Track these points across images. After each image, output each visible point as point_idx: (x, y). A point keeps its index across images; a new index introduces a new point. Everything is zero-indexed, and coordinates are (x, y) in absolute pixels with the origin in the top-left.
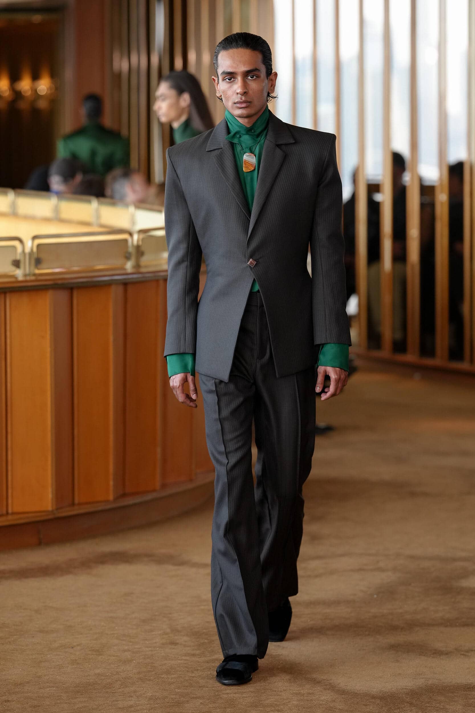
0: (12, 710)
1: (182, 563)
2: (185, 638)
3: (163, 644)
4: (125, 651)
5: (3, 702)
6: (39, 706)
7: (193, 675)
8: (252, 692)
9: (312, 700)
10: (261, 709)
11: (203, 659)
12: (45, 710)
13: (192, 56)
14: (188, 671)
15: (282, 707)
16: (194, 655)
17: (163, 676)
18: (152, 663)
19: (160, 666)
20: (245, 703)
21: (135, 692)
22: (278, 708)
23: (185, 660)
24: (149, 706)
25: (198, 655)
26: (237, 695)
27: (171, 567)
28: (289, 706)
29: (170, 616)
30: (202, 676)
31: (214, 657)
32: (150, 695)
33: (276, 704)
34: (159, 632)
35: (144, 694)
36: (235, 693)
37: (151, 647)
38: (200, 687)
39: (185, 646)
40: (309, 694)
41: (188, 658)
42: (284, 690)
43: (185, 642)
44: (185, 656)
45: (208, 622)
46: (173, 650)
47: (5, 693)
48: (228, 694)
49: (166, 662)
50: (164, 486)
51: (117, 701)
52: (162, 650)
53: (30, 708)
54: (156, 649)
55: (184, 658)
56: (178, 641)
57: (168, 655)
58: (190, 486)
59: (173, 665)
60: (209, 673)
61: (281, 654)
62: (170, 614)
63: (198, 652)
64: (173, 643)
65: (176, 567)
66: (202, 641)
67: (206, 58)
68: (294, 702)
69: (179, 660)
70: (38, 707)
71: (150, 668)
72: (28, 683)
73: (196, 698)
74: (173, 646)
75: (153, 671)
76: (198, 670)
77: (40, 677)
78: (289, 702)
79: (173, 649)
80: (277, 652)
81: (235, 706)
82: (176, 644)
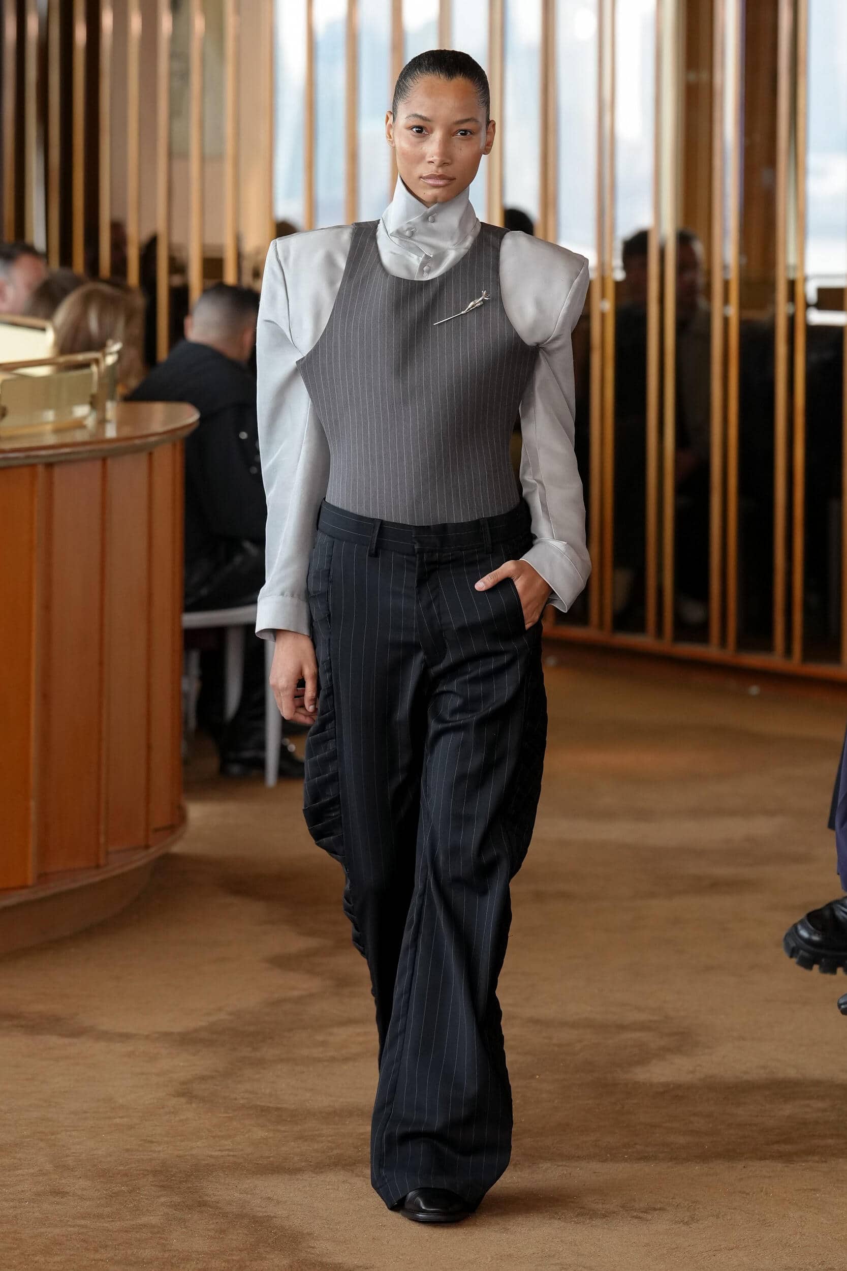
1: (79, 1033)
2: (83, 1183)
3: (38, 1194)
7: (98, 1256)
11: (118, 1225)
13: (107, 20)
14: (87, 1249)
16: (100, 1216)
17: (36, 1259)
18: (15, 1232)
19: (31, 1237)
23: (82, 1226)
25: (108, 1217)
27: (55, 1040)
29: (53, 1137)
30: (115, 1258)
31: (139, 1222)
34: (31, 1171)
37: (13, 1200)
39: (82, 1198)
41: (87, 1222)
43: (83, 1189)
44: (83, 1218)
45: (127, 1150)
46: (58, 1207)
49: (42, 1230)
50: (43, 877)
52: (35, 1205)
54: (23, 1204)
55: (79, 1222)
56: (67, 1189)
57: (47, 1217)
58: (95, 878)
59: (57, 1237)
60: (129, 1252)
61: (272, 1215)
62: (53, 1134)
63: (108, 1210)
64: (58, 1193)
65: (67, 1041)
66: (116, 1189)
67: (136, 23)
69: (70, 1226)
71: (11, 1243)
74: (57, 1199)
75: (16, 1249)
76: (106, 1246)
79: (58, 1204)
80: (265, 1212)
82: (63, 1194)
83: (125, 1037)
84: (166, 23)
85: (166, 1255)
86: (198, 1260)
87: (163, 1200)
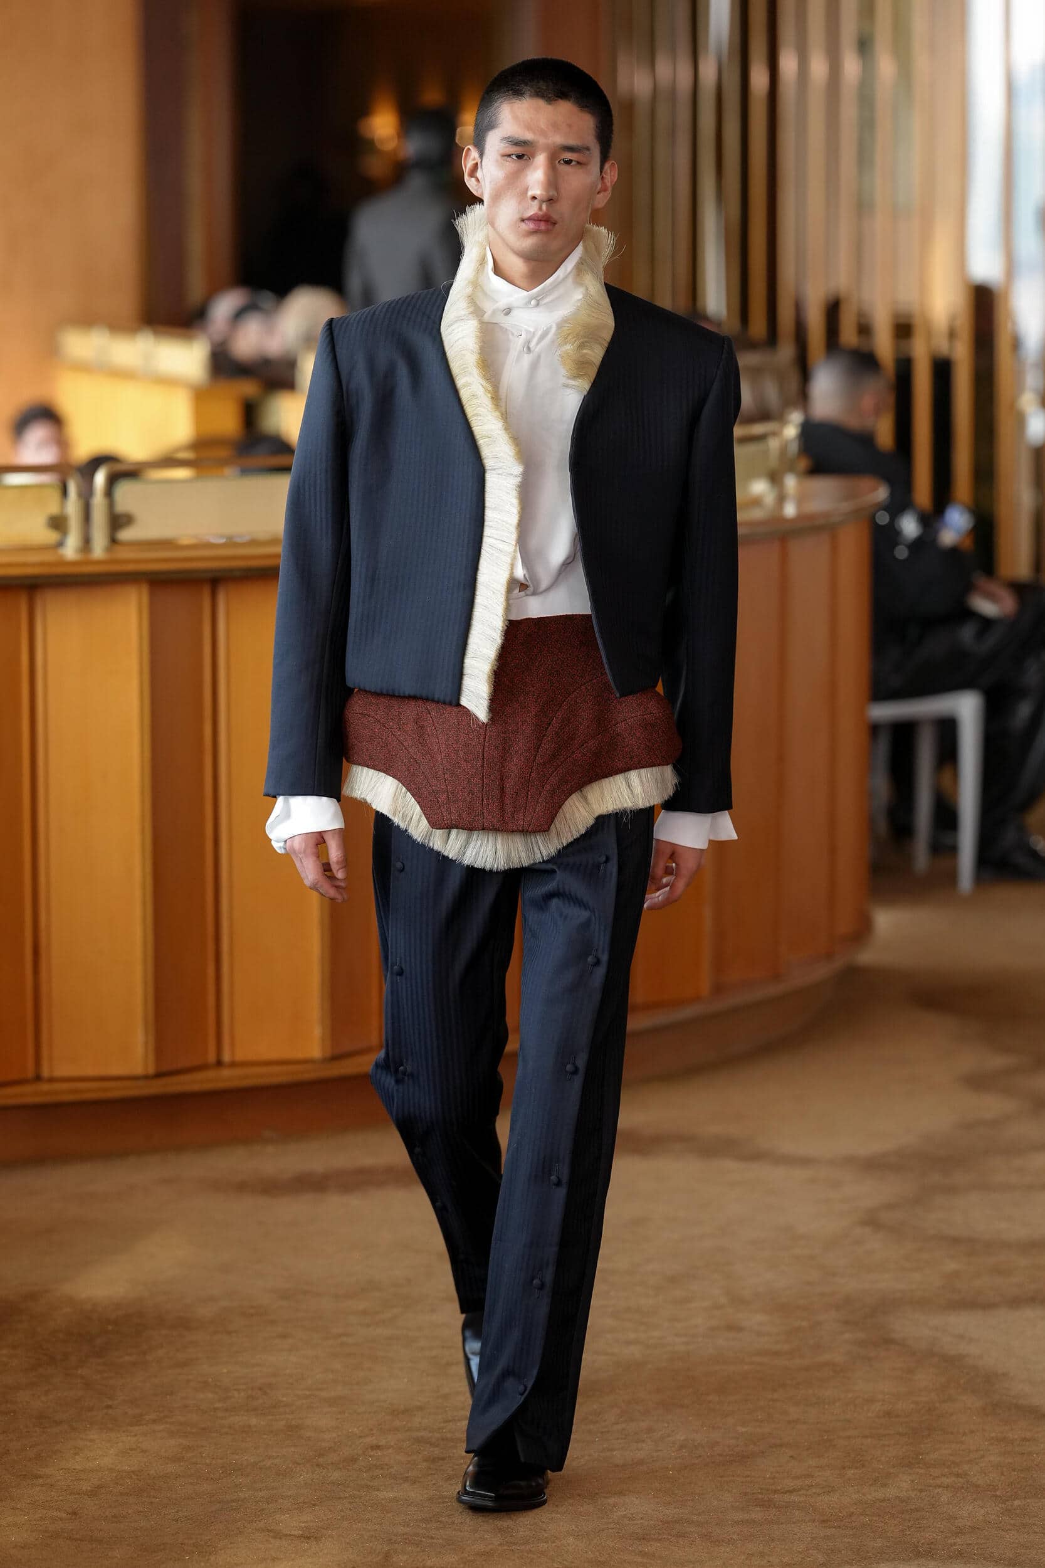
0: (386, 1467)
1: (757, 1156)
2: (760, 1317)
3: (712, 1329)
4: (629, 1343)
5: (367, 1449)
6: (443, 1459)
8: (900, 1434)
9: (1030, 1453)
10: (921, 1471)
12: (456, 1467)
13: (788, 64)
15: (966, 1467)
16: (777, 1354)
19: (705, 1375)
20: (887, 1459)
21: (650, 1430)
22: (957, 1469)
23: (759, 1364)
24: (678, 1461)
26: (869, 1440)
27: (730, 1164)
28: (982, 1465)
29: (729, 1268)
32: (682, 1438)
33: (953, 1462)
34: (705, 1304)
35: (669, 1436)
36: (866, 1437)
37: (685, 1335)
38: (789, 1422)
40: (1025, 1439)
42: (972, 1432)
43: (760, 1324)
45: (809, 1283)
46: (733, 1343)
47: (371, 1430)
48: (849, 1437)
49: (717, 1368)
50: (718, 989)
51: (612, 1450)
52: (710, 1341)
53: (425, 1464)
54: (696, 1339)
55: (756, 1359)
56: (743, 1324)
58: (773, 990)
59: (732, 1375)
60: (810, 1392)
62: (729, 1264)
64: (734, 1328)
65: (743, 1165)
66: (796, 1325)
67: (818, 68)
68: (992, 1458)
69: (747, 1364)
70: (441, 1462)
71: (682, 1381)
72: (420, 1408)
73: (781, 1446)
75: (688, 1387)
77: (446, 1397)
78: (983, 1457)
81: (863, 1466)
82: (740, 1329)
83: (805, 1162)
84: (851, 66)
85: (850, 1395)
86: (883, 1401)
87: (847, 1336)
